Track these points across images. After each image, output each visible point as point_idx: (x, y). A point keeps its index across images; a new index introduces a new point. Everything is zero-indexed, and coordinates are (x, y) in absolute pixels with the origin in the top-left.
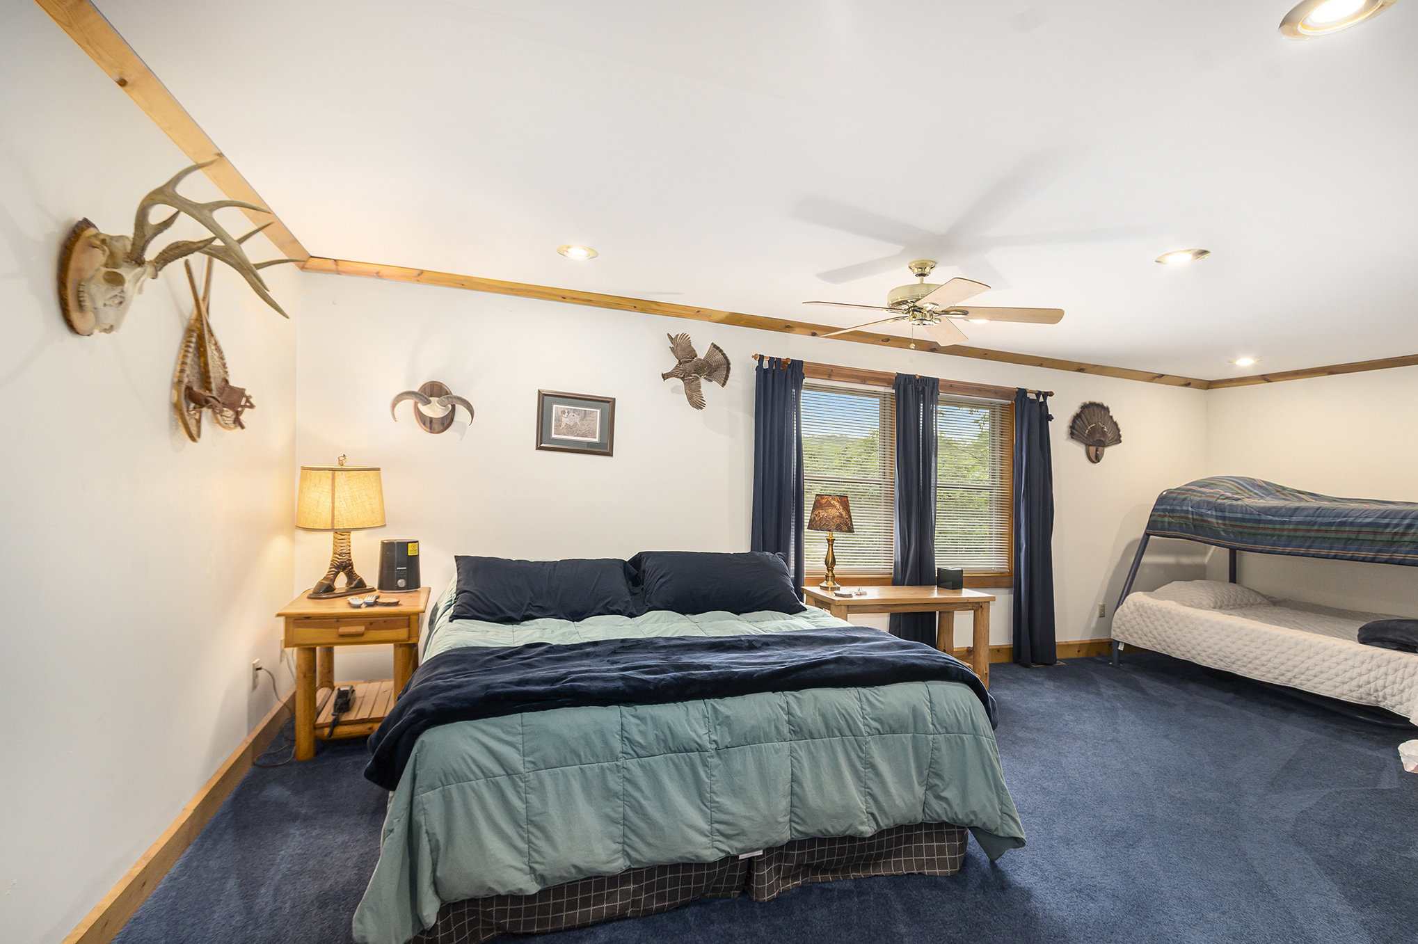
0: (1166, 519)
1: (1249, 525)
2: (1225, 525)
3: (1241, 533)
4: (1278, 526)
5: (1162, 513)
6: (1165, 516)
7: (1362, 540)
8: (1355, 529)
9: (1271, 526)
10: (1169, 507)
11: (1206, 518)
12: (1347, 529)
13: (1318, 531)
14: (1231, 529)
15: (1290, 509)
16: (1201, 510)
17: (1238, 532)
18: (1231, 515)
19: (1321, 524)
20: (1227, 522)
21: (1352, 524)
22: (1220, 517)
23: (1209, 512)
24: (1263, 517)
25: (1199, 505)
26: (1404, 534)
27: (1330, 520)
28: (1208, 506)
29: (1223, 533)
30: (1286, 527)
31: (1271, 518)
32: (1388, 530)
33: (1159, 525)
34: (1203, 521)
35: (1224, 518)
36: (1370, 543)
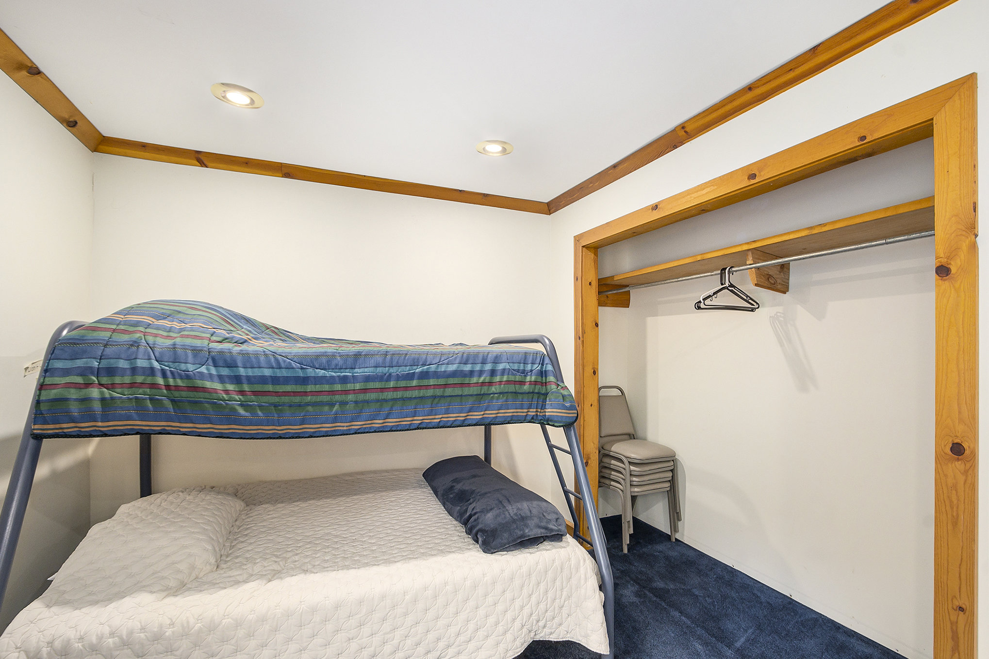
0: (95, 393)
1: (289, 388)
2: (242, 393)
3: (276, 406)
4: (338, 387)
5: (79, 380)
6: (88, 385)
7: (450, 396)
8: (441, 381)
9: (326, 387)
10: (96, 364)
11: (199, 383)
12: (432, 382)
13: (395, 389)
14: (254, 401)
15: (347, 356)
16: (183, 366)
17: (271, 404)
18: (250, 372)
19: (398, 378)
20: (246, 387)
21: (436, 375)
22: (229, 377)
23: (203, 369)
24: (310, 372)
25: (175, 355)
26: (490, 384)
27: (406, 370)
28: (195, 356)
29: (241, 411)
30: (350, 386)
31: (321, 373)
32: (474, 380)
33: (75, 409)
34: (195, 389)
35: (237, 379)
36: (458, 399)
